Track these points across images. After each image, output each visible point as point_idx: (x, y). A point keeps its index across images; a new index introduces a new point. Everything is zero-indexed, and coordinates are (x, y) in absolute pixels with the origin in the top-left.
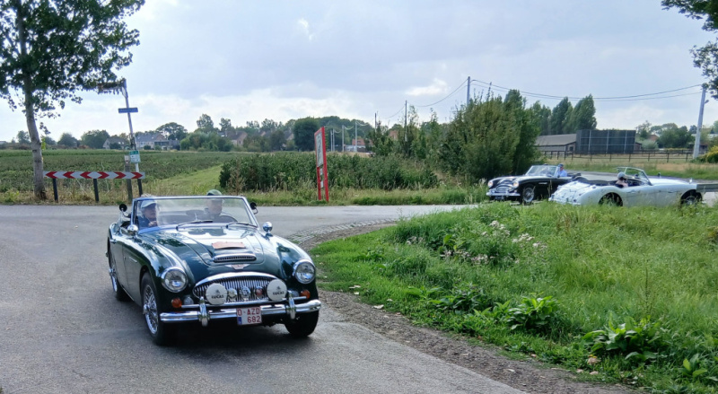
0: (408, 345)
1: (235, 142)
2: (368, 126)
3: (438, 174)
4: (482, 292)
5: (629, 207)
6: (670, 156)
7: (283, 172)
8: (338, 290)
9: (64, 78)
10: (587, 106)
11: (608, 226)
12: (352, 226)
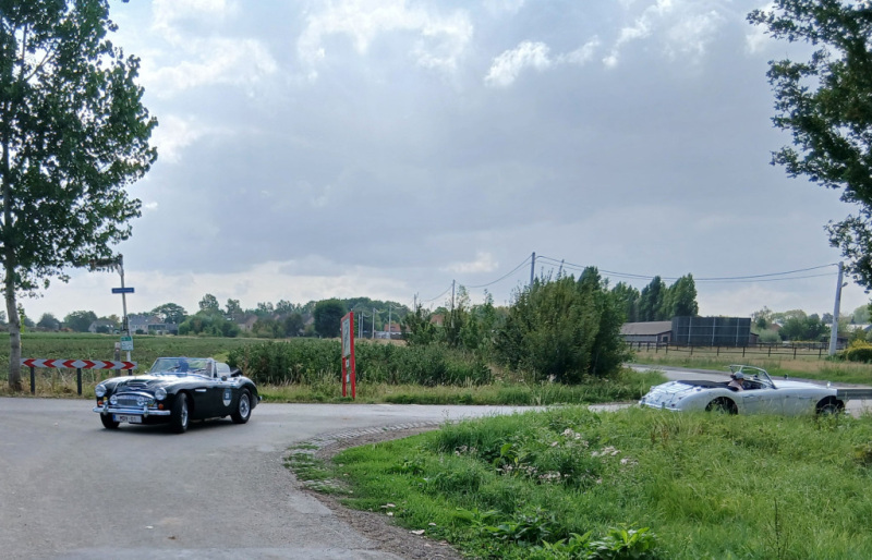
1: (242, 327)
2: (405, 309)
3: (493, 368)
4: (553, 519)
5: (747, 415)
6: (798, 351)
7: (299, 362)
8: (366, 508)
9: (53, 252)
10: (686, 288)
11: (719, 439)
12: (385, 429)
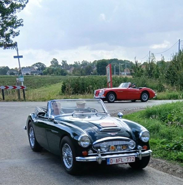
0: (151, 166)
1: (68, 71)
2: (132, 63)
3: (165, 85)
7: (91, 85)
12: (124, 110)
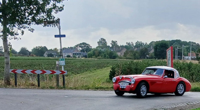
2: (198, 45)
12: (188, 104)
